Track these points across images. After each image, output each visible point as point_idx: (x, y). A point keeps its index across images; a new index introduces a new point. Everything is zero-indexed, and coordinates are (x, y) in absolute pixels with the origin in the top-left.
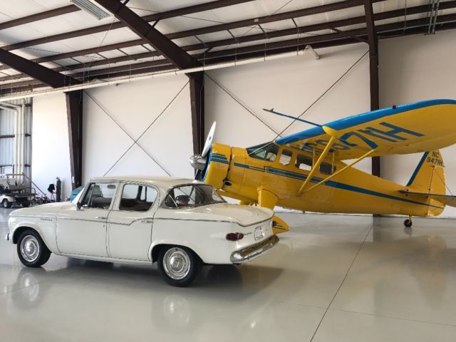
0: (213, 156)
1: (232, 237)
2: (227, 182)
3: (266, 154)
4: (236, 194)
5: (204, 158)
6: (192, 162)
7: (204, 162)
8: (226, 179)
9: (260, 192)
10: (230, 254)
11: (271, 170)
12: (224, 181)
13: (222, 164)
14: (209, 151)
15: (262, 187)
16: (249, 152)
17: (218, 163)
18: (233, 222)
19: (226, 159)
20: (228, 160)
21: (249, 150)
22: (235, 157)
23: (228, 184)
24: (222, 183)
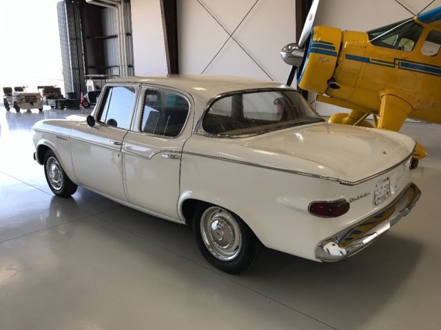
0: (314, 45)
1: (322, 209)
2: (332, 84)
3: (399, 40)
4: (346, 101)
5: (301, 48)
6: (284, 54)
7: (302, 54)
8: (332, 79)
9: (384, 100)
10: (316, 242)
11: (406, 65)
12: (328, 82)
13: (327, 57)
14: (310, 36)
15: (388, 91)
16: (371, 37)
17: (322, 56)
18: (328, 178)
19: (334, 48)
20: (337, 50)
21: (371, 34)
22: (348, 45)
23: (334, 87)
24: (325, 86)
